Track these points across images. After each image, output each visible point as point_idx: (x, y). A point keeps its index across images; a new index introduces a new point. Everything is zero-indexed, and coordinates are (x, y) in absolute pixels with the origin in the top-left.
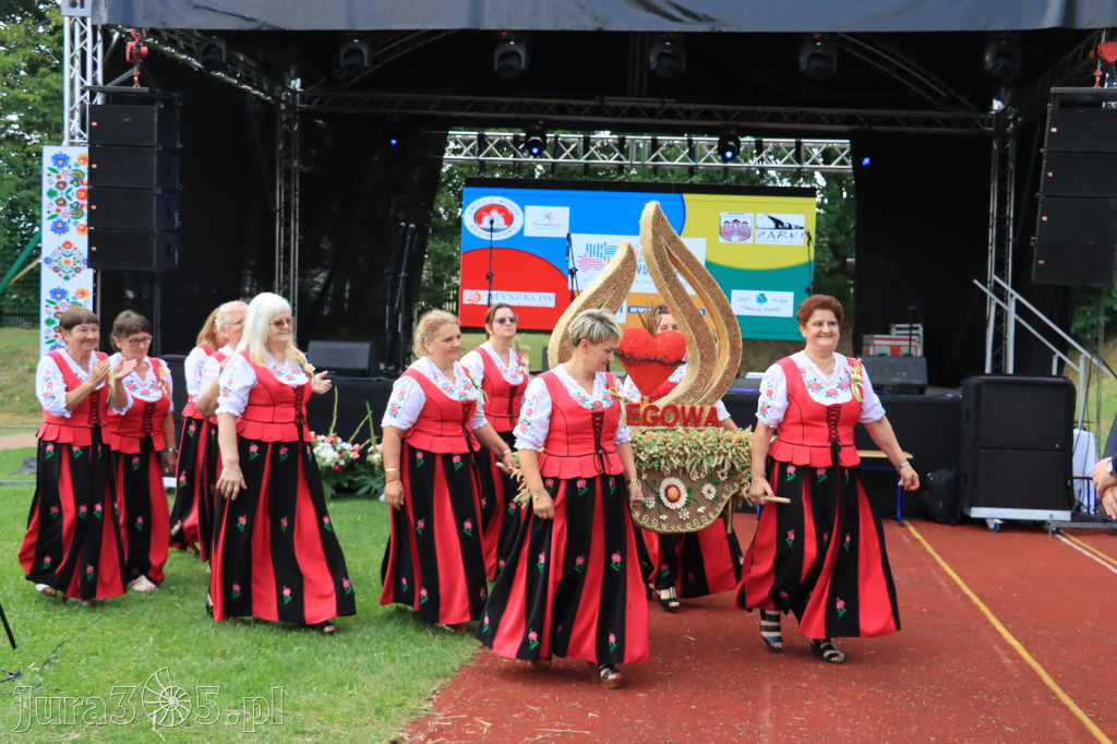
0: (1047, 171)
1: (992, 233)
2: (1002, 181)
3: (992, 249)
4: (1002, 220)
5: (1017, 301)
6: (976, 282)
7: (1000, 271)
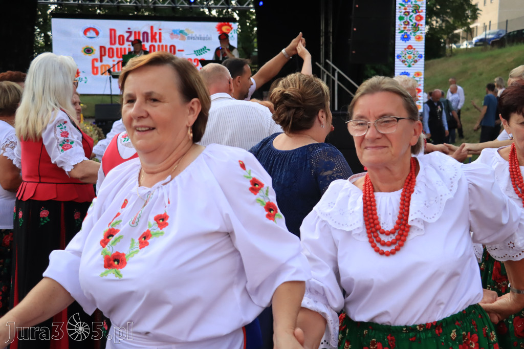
0: (355, 5)
1: (322, 40)
2: (326, 13)
3: (322, 48)
4: (327, 32)
5: (338, 73)
6: (317, 63)
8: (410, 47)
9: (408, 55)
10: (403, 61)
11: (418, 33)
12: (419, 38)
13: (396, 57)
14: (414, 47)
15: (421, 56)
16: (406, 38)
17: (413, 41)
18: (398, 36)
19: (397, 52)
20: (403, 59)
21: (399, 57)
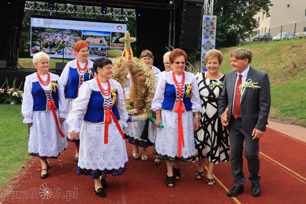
0: (183, 20)
1: (170, 35)
2: (172, 22)
3: (170, 39)
4: (172, 32)
6: (166, 47)
7: (172, 44)
8: (209, 42)
9: (207, 45)
10: (205, 48)
11: (212, 35)
12: (213, 38)
13: (202, 47)
14: (211, 42)
15: (213, 46)
16: (207, 37)
17: (210, 39)
18: (203, 36)
19: (203, 44)
20: (205, 47)
21: (203, 46)
